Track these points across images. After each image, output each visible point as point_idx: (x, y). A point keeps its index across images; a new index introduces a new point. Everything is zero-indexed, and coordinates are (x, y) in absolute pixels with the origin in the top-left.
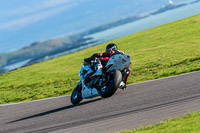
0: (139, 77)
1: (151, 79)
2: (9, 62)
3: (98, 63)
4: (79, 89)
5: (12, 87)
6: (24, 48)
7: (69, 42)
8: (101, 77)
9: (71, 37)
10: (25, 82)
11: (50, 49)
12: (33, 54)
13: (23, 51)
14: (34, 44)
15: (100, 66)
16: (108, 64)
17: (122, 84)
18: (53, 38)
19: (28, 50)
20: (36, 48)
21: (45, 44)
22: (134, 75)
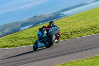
0: (86, 33)
1: (92, 34)
2: (23, 26)
3: (45, 31)
4: (36, 43)
5: (24, 38)
6: (30, 19)
7: (52, 15)
8: (46, 37)
9: (53, 13)
10: (30, 36)
11: (42, 19)
12: (34, 21)
13: (30, 20)
14: (35, 17)
15: (46, 32)
16: (49, 31)
17: (56, 41)
18: (44, 14)
19: (32, 20)
20: (36, 18)
21: (40, 17)
22: (84, 32)
